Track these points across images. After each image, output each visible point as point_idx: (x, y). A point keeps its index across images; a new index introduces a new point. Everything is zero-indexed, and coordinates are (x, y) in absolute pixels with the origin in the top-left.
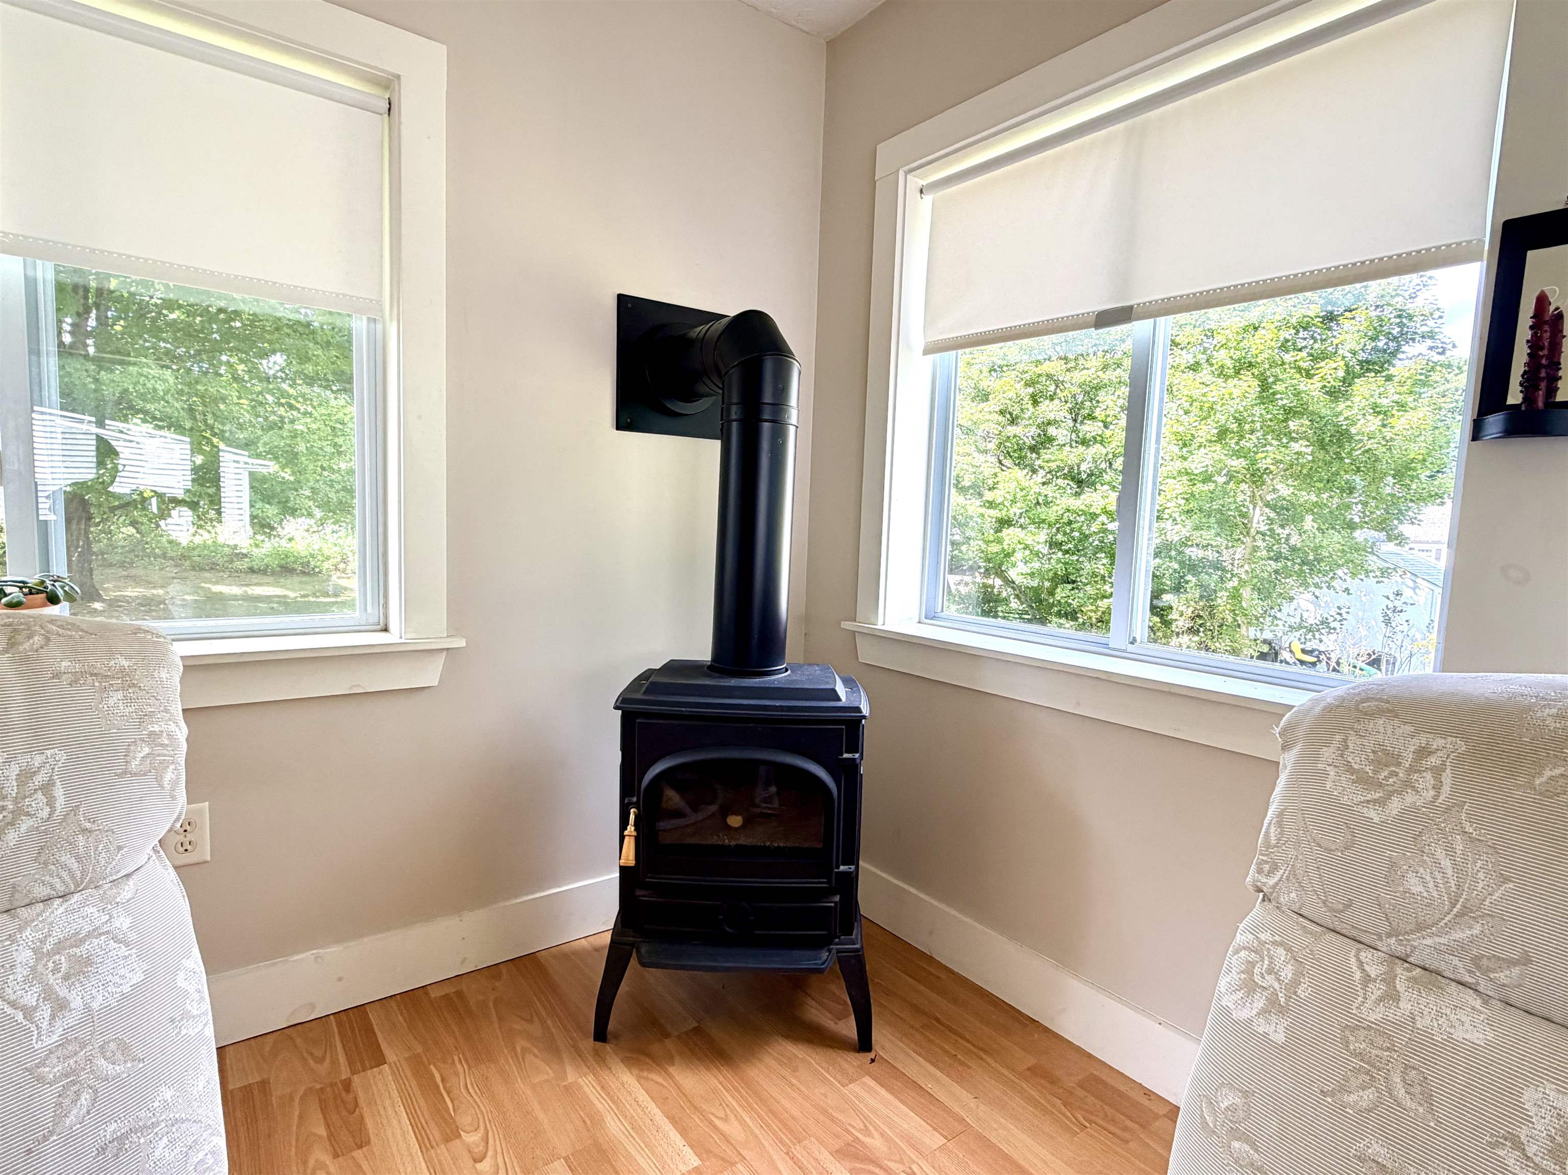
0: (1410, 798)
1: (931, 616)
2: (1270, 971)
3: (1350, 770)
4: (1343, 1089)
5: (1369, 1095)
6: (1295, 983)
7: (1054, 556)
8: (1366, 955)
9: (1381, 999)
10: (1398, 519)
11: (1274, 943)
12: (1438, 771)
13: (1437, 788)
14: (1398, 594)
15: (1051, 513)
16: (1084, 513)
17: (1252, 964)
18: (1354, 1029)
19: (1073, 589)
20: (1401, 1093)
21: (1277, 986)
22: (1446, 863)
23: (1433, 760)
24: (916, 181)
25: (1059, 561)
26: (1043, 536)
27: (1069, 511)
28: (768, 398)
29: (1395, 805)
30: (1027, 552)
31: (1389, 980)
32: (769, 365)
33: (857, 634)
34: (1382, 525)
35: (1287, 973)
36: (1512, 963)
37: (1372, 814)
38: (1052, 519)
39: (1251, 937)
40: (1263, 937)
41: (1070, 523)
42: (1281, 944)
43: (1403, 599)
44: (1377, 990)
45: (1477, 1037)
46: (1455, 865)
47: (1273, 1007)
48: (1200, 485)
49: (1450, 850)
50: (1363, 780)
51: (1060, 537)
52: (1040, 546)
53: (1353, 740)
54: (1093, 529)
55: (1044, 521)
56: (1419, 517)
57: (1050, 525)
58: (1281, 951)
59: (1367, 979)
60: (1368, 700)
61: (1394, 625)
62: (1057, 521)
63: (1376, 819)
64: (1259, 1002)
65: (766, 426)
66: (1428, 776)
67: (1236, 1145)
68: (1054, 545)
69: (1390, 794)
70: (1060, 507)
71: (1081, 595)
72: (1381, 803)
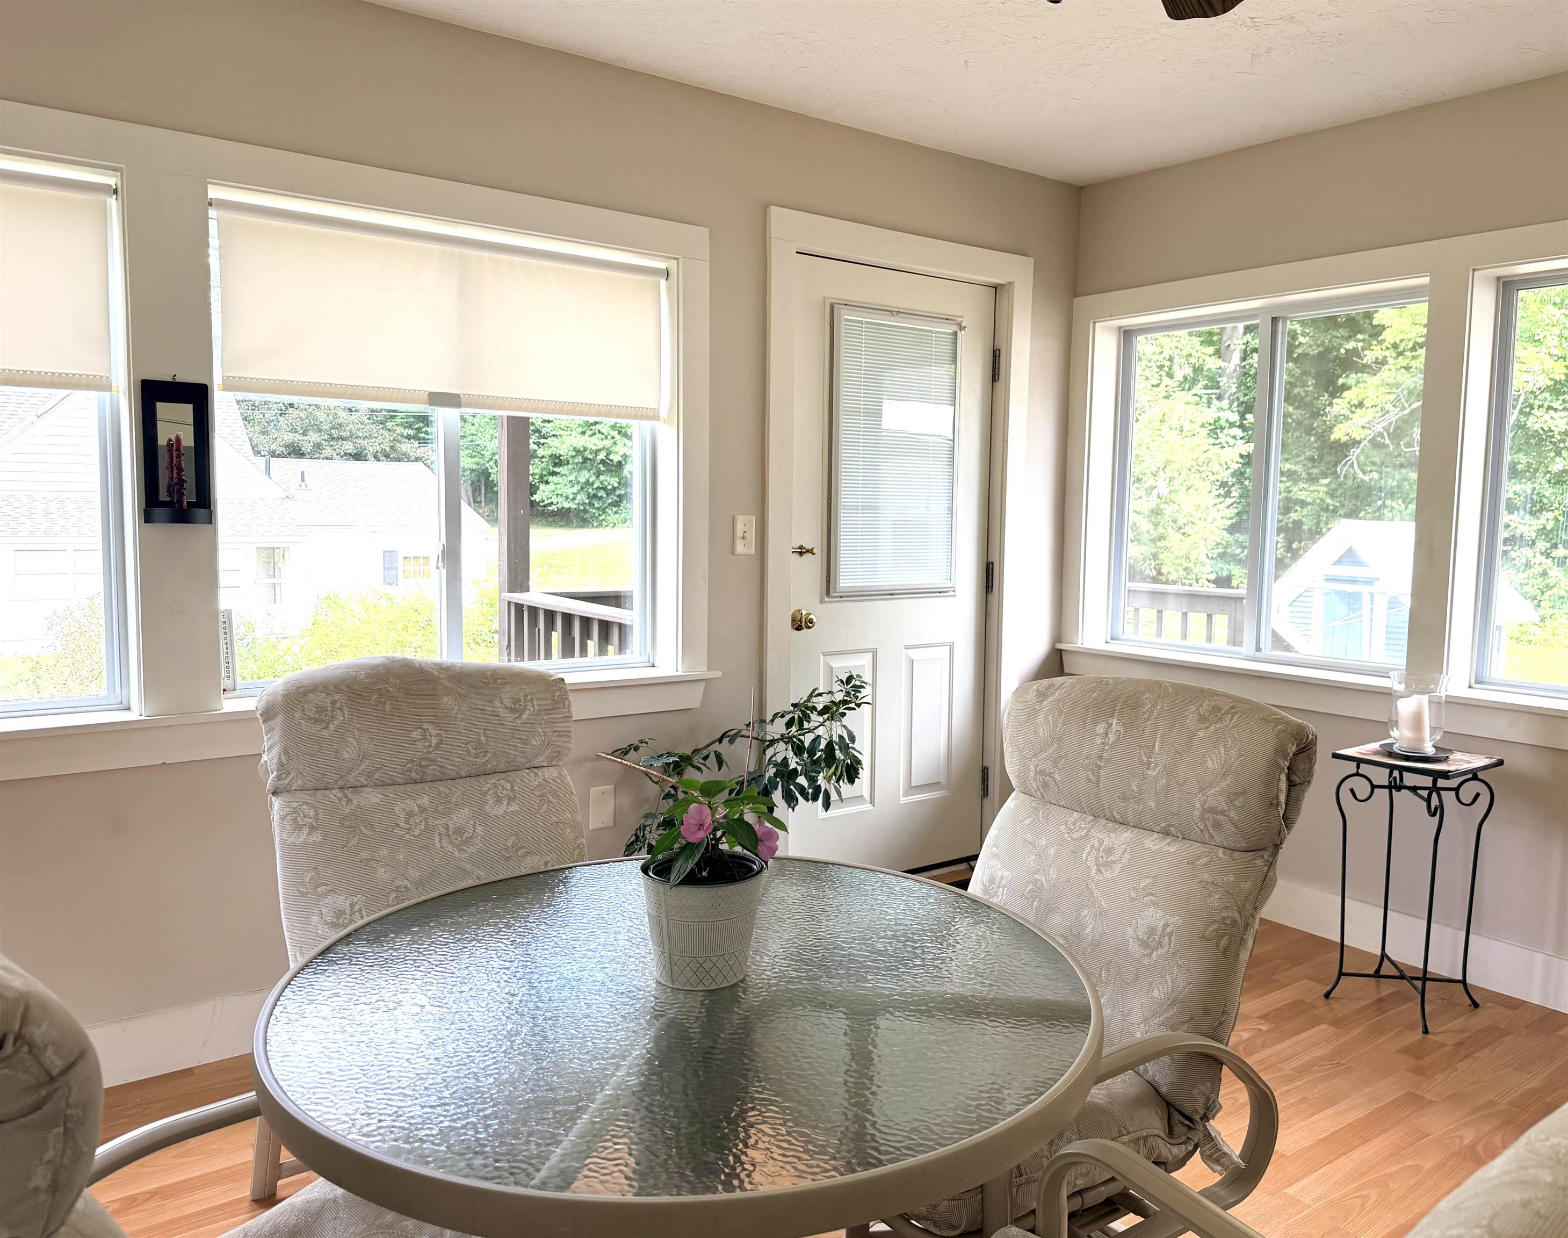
0: (336, 722)
2: (305, 816)
3: (310, 719)
4: (348, 842)
5: (357, 838)
6: (317, 814)
8: (333, 792)
9: (347, 804)
11: (301, 805)
12: (341, 708)
13: (343, 715)
17: (296, 818)
18: (343, 819)
20: (365, 831)
21: (310, 820)
22: (354, 742)
23: (338, 705)
29: (332, 727)
31: (346, 796)
35: (312, 813)
36: (378, 770)
37: (325, 733)
39: (288, 809)
40: (294, 806)
42: (303, 804)
44: (344, 801)
45: (377, 800)
46: (357, 741)
47: (312, 829)
49: (354, 736)
50: (316, 721)
53: (306, 707)
58: (305, 807)
59: (340, 799)
60: (300, 687)
63: (327, 735)
64: (306, 831)
66: (339, 711)
67: (319, 889)
69: (328, 724)
72: (327, 727)
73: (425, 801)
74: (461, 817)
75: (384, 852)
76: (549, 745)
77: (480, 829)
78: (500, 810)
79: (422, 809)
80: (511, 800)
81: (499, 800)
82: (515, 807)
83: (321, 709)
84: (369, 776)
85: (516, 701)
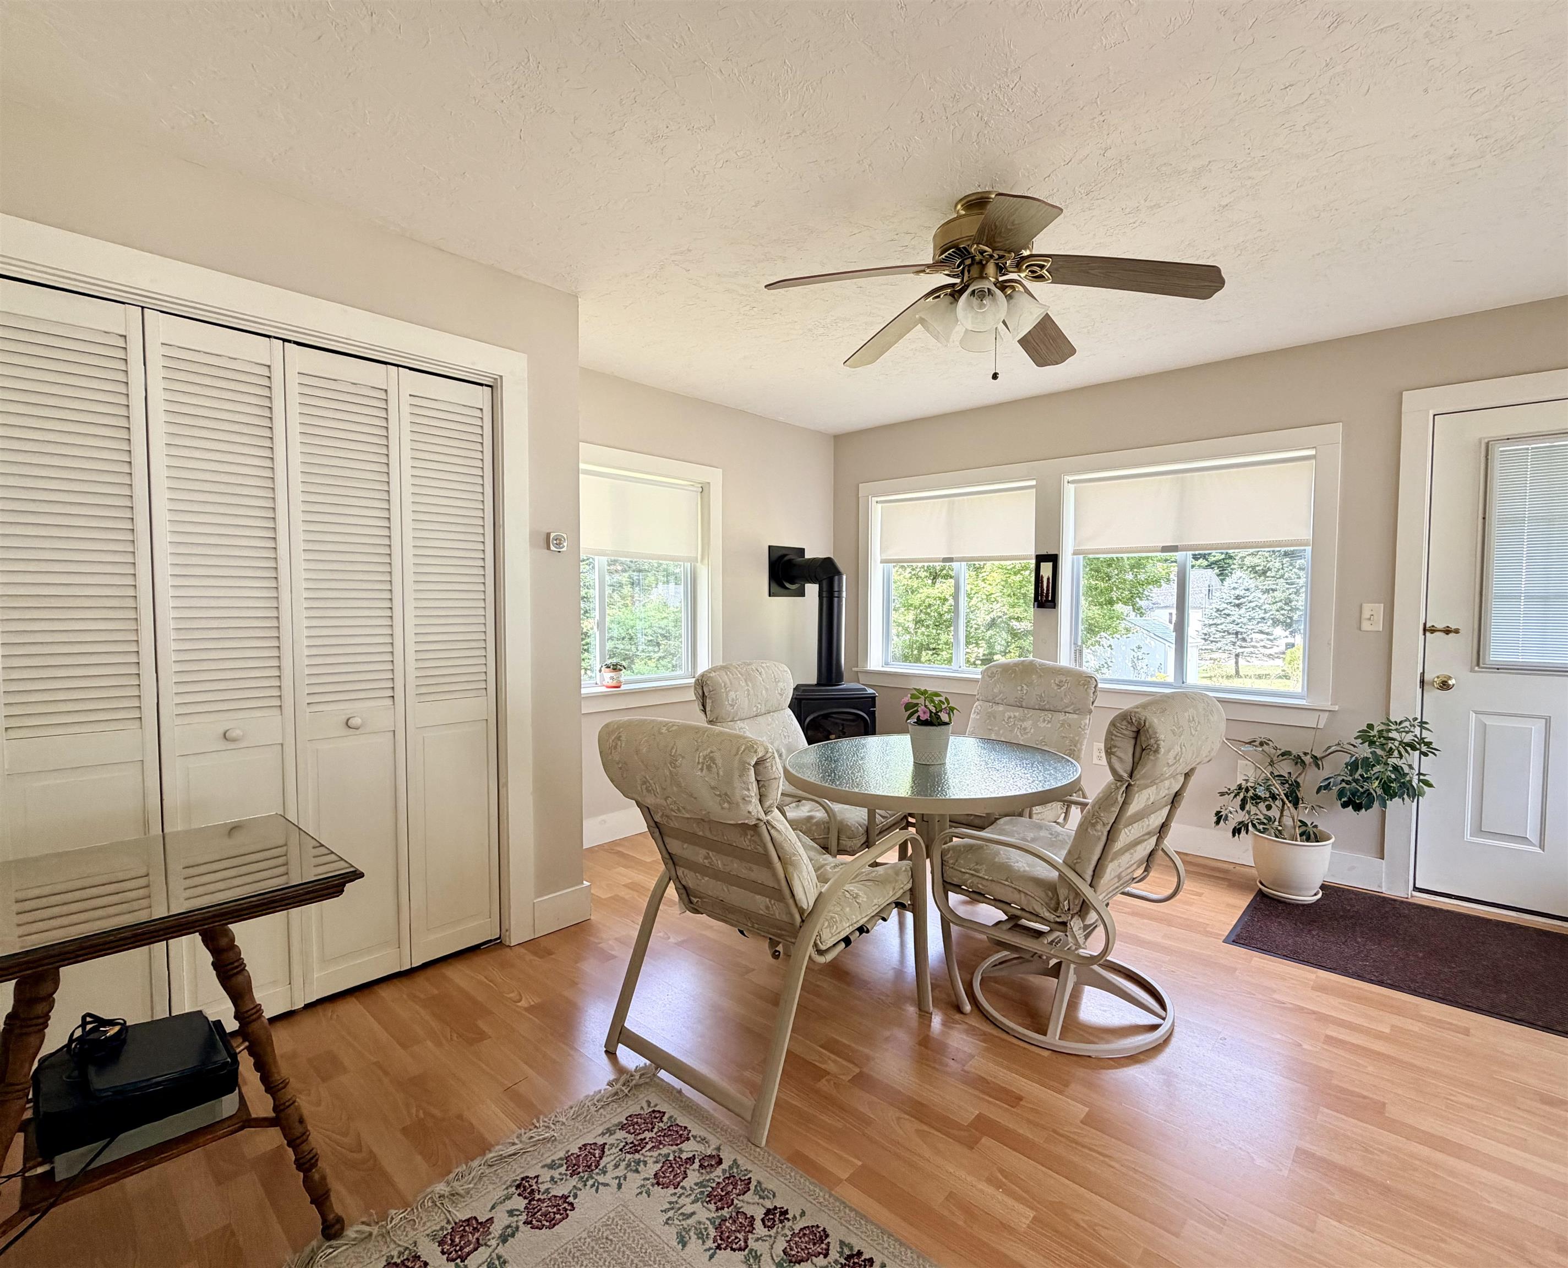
1: (887, 664)
7: (919, 631)
10: (1139, 597)
14: (1139, 648)
15: (915, 600)
16: (940, 598)
19: (933, 654)
24: (875, 499)
25: (923, 634)
26: (911, 616)
27: (929, 597)
28: (836, 589)
30: (900, 629)
32: (836, 578)
33: (859, 674)
34: (1130, 601)
38: (917, 603)
41: (930, 605)
43: (1142, 650)
48: (1013, 577)
51: (923, 616)
52: (909, 624)
54: (945, 609)
55: (911, 605)
56: (1151, 595)
57: (915, 608)
61: (1139, 668)
62: (920, 605)
65: (836, 599)
68: (918, 622)
70: (923, 595)
71: (939, 658)
73: (1017, 714)
74: (1028, 724)
75: (996, 728)
76: (1073, 704)
77: (1032, 731)
78: (1042, 725)
79: (1015, 717)
80: (1049, 722)
81: (1044, 721)
82: (1049, 725)
83: (992, 673)
84: (1003, 700)
85: (1061, 682)
